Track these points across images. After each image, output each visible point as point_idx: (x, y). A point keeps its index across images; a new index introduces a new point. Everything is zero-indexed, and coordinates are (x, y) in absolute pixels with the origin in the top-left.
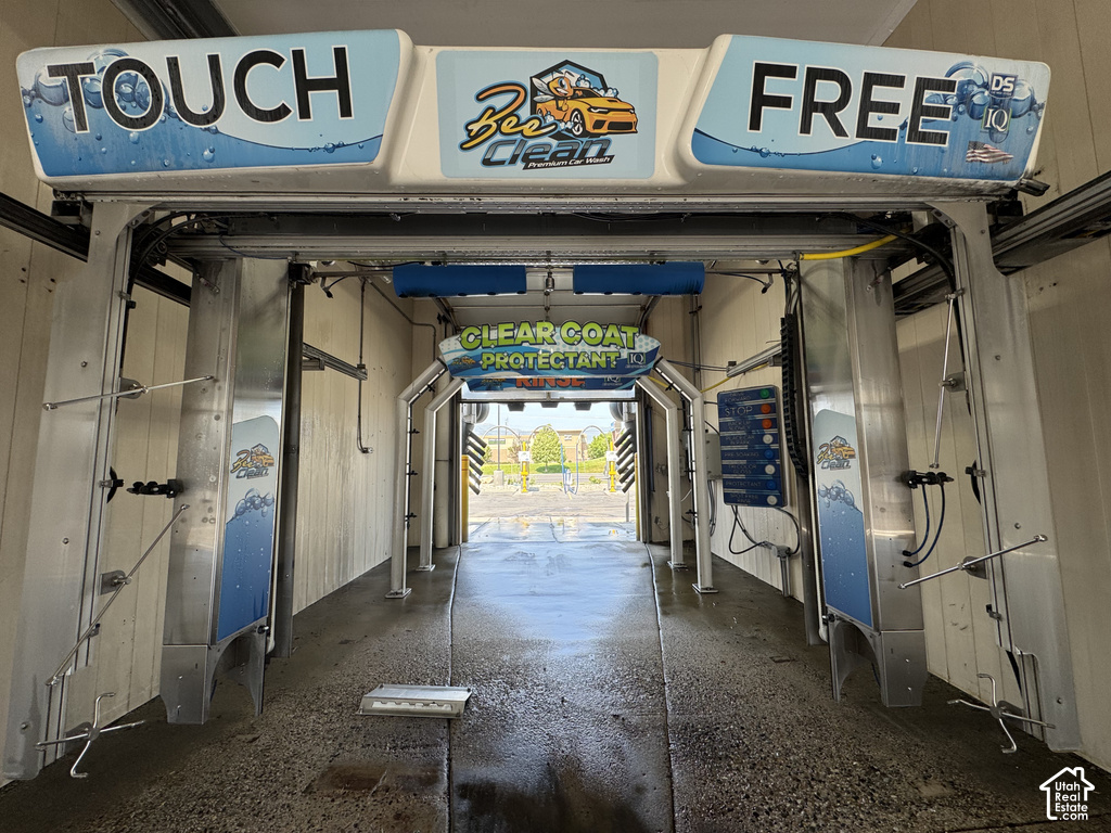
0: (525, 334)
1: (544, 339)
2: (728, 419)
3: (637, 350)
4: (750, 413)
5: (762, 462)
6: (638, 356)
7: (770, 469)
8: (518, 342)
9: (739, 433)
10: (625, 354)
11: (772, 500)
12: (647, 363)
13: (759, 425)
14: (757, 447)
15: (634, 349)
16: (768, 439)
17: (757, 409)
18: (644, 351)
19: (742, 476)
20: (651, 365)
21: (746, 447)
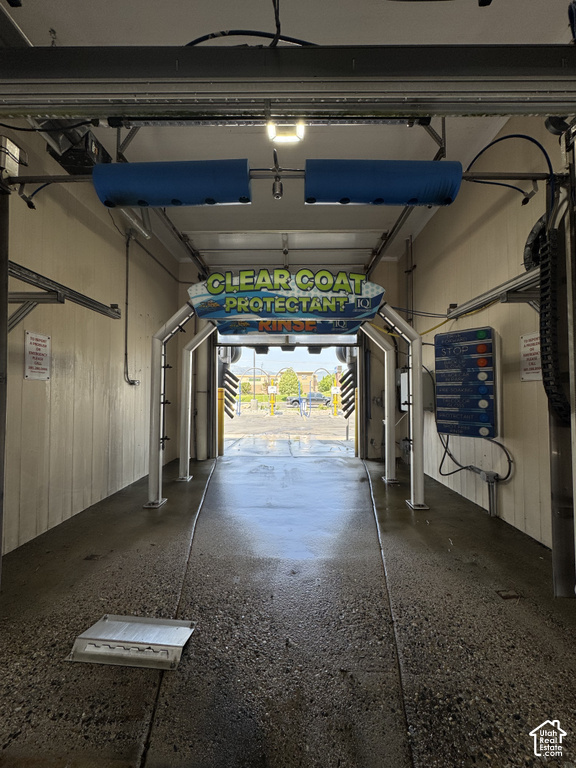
0: (264, 280)
1: (280, 285)
2: (444, 359)
3: (364, 296)
4: (465, 353)
5: (475, 397)
6: (365, 301)
7: (483, 404)
8: (257, 288)
9: (454, 371)
10: (352, 299)
11: (484, 431)
12: (373, 307)
13: (474, 363)
14: (471, 383)
15: (361, 294)
16: (482, 376)
17: (473, 350)
18: (370, 297)
19: (456, 410)
20: (376, 309)
21: (460, 384)
